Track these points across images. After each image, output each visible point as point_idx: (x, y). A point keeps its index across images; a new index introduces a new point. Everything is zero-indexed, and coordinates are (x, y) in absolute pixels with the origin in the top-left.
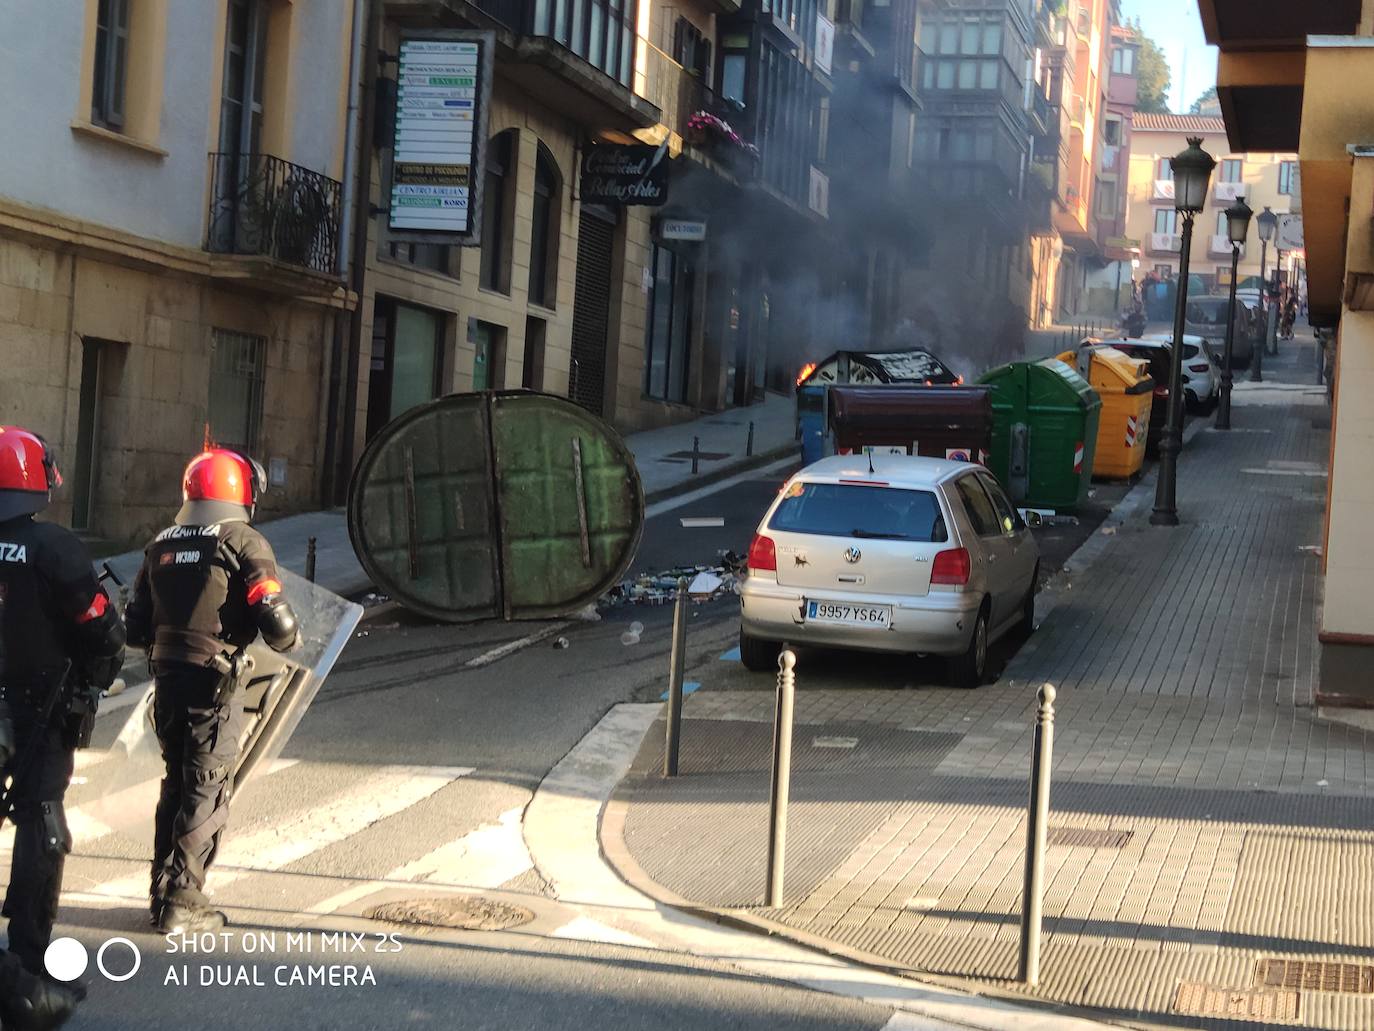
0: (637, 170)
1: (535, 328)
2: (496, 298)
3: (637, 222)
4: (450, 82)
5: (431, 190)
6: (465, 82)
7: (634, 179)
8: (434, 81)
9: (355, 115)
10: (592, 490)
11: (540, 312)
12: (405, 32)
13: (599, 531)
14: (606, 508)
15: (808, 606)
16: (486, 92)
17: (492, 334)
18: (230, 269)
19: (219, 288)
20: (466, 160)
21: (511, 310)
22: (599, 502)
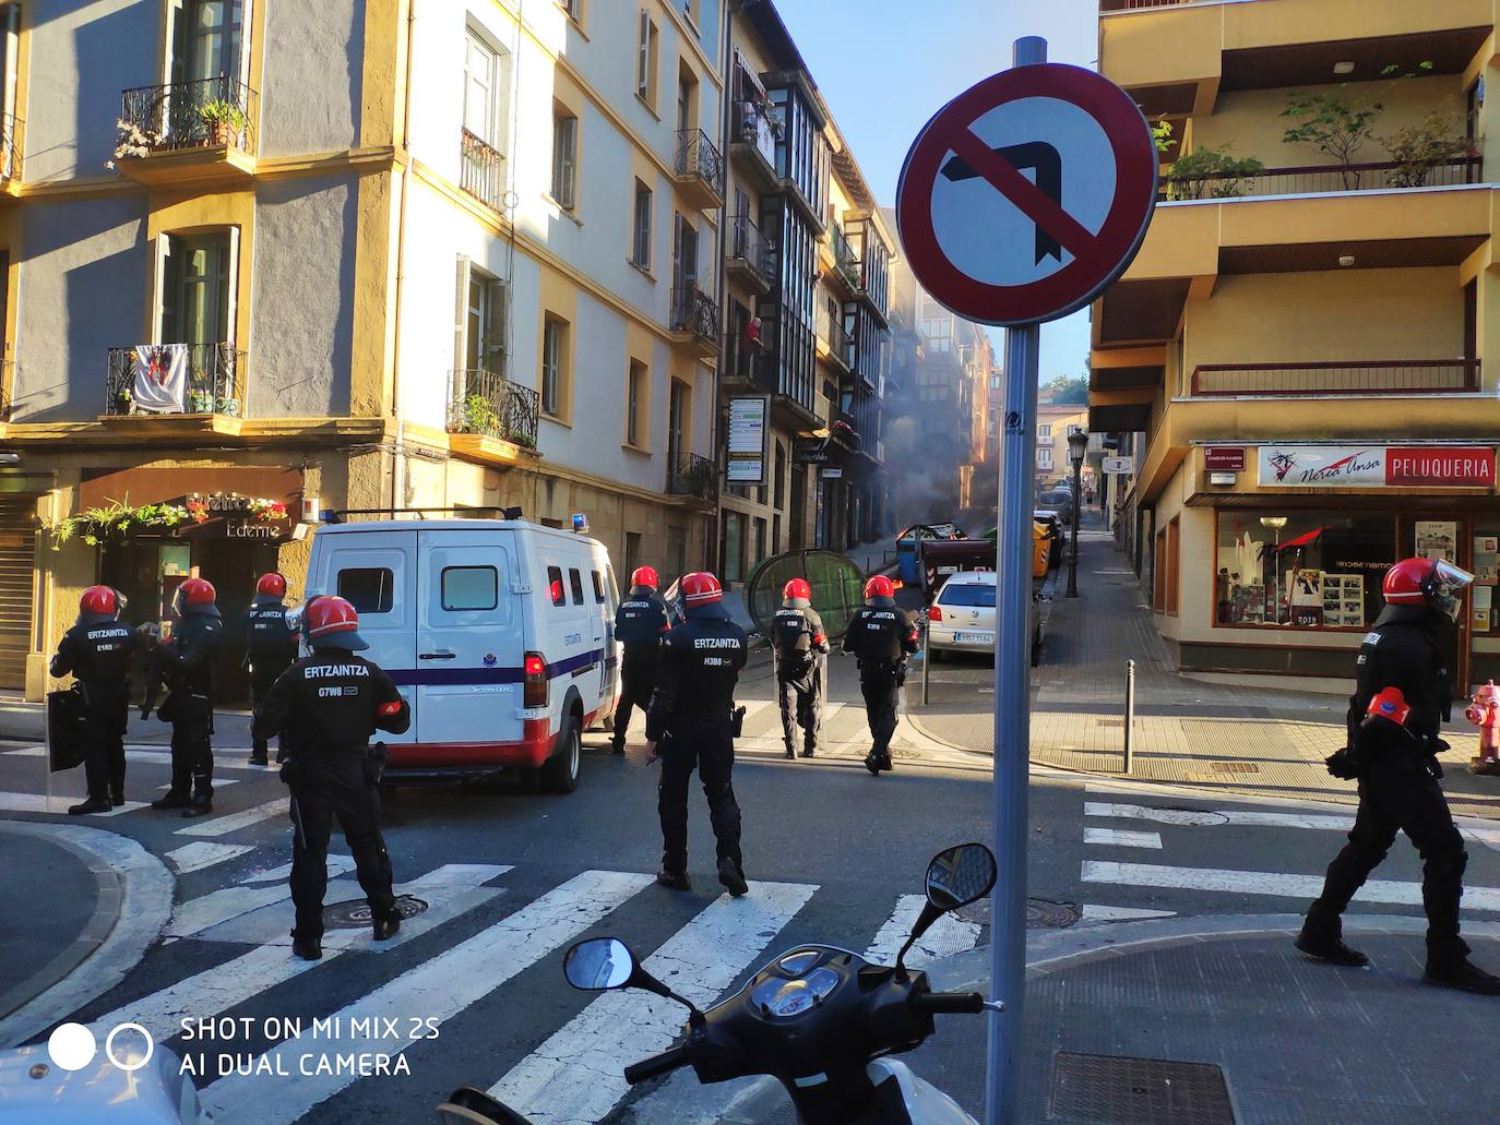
0: (817, 448)
1: (777, 518)
2: (761, 506)
3: (811, 470)
4: (752, 417)
5: (745, 463)
6: (760, 416)
7: (816, 452)
8: (745, 417)
9: (714, 432)
10: (847, 589)
11: (778, 512)
12: (733, 396)
13: (851, 607)
14: (853, 597)
15: (957, 635)
16: (768, 420)
17: (761, 522)
18: (676, 501)
19: (671, 509)
20: (760, 450)
21: (767, 512)
22: (850, 595)
